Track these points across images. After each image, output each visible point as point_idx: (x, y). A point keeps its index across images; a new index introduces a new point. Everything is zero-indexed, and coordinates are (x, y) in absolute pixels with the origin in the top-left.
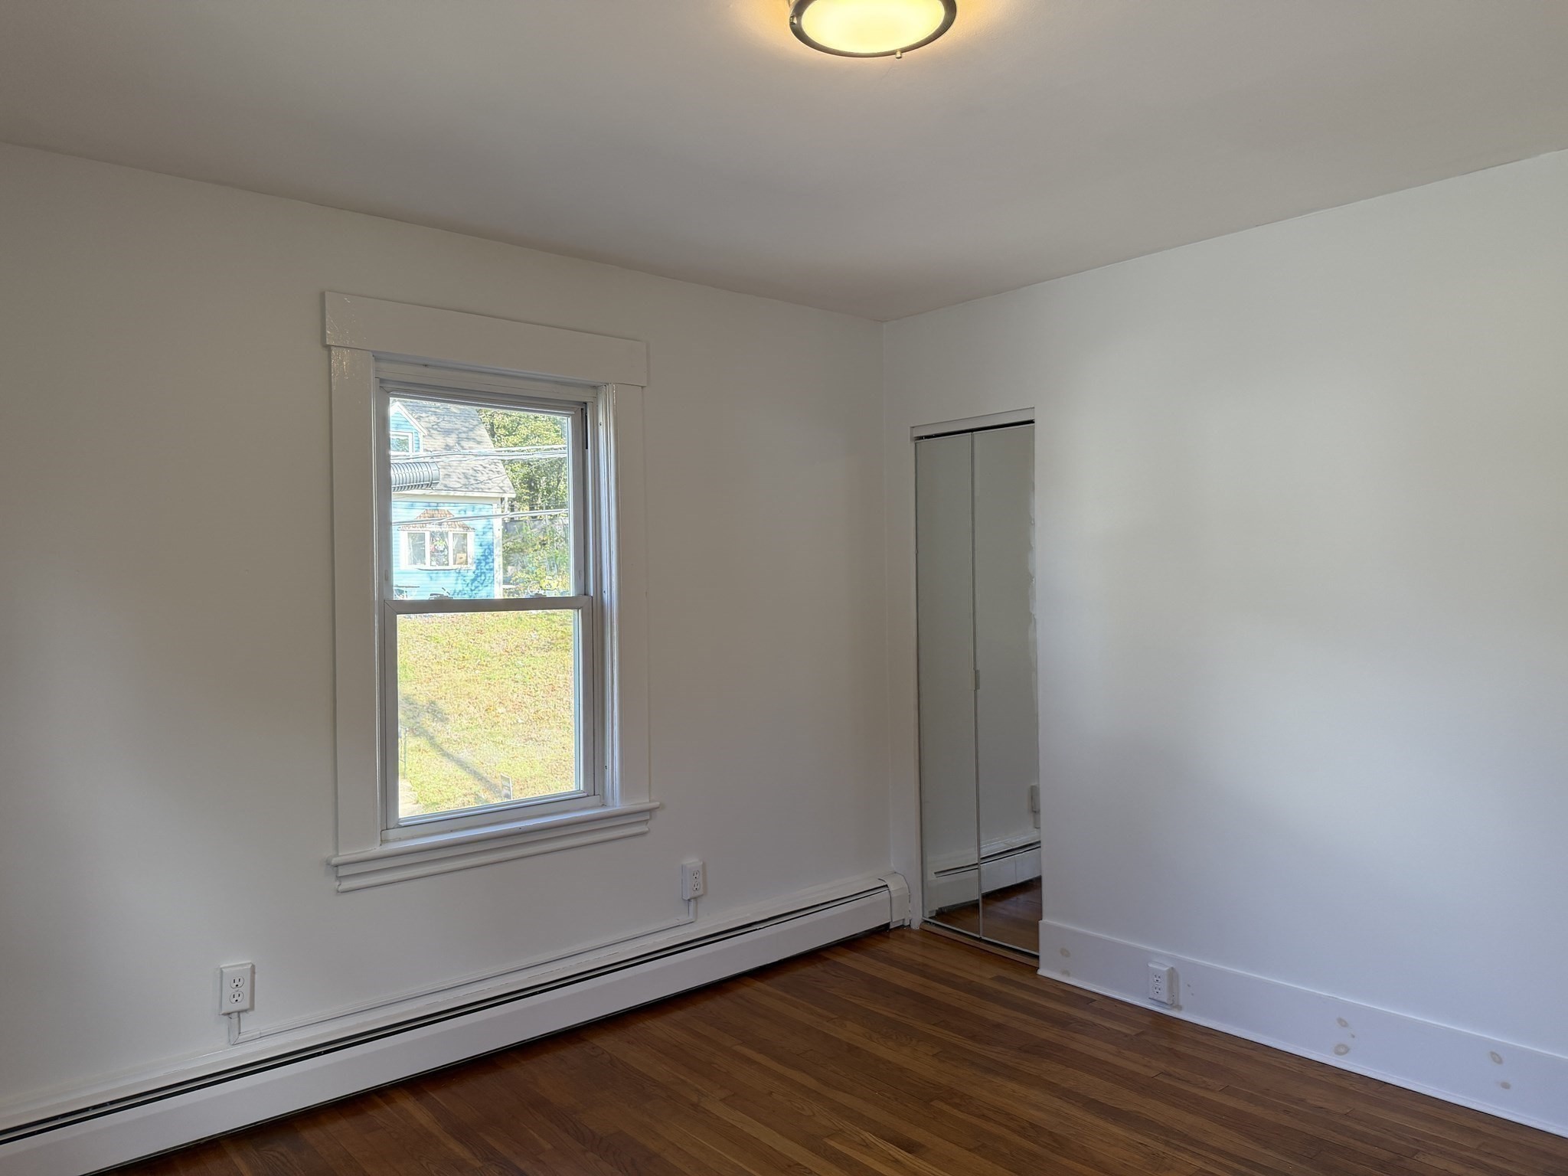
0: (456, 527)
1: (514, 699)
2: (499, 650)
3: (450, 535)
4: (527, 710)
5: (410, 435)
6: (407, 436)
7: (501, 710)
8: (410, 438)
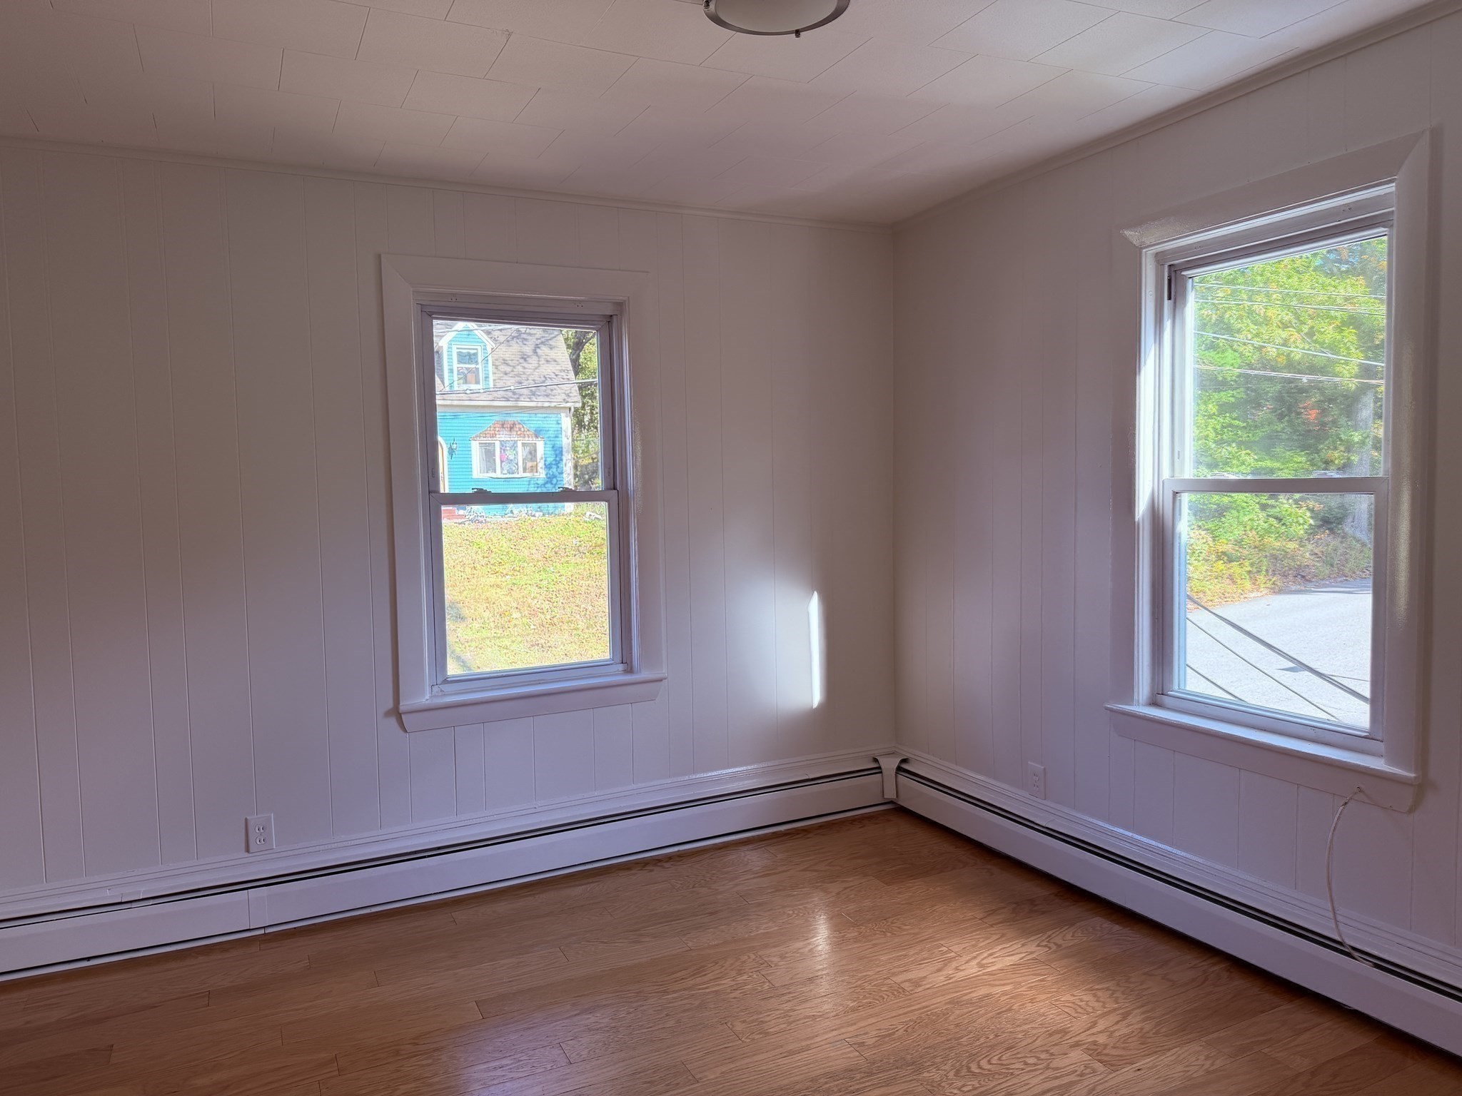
0: (525, 437)
1: (533, 604)
2: (537, 556)
3: (519, 444)
4: (543, 617)
5: (479, 348)
6: (477, 349)
7: (516, 615)
8: (479, 351)
